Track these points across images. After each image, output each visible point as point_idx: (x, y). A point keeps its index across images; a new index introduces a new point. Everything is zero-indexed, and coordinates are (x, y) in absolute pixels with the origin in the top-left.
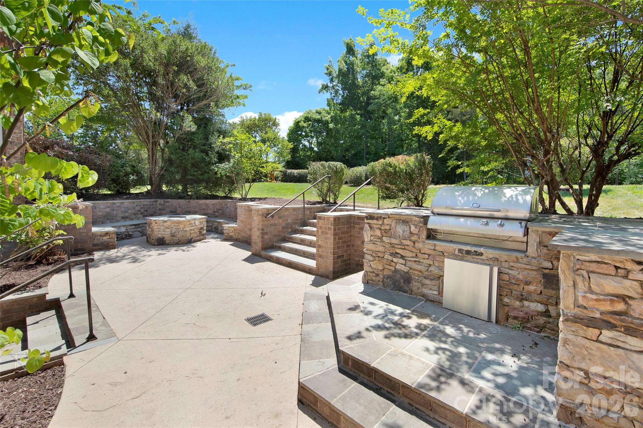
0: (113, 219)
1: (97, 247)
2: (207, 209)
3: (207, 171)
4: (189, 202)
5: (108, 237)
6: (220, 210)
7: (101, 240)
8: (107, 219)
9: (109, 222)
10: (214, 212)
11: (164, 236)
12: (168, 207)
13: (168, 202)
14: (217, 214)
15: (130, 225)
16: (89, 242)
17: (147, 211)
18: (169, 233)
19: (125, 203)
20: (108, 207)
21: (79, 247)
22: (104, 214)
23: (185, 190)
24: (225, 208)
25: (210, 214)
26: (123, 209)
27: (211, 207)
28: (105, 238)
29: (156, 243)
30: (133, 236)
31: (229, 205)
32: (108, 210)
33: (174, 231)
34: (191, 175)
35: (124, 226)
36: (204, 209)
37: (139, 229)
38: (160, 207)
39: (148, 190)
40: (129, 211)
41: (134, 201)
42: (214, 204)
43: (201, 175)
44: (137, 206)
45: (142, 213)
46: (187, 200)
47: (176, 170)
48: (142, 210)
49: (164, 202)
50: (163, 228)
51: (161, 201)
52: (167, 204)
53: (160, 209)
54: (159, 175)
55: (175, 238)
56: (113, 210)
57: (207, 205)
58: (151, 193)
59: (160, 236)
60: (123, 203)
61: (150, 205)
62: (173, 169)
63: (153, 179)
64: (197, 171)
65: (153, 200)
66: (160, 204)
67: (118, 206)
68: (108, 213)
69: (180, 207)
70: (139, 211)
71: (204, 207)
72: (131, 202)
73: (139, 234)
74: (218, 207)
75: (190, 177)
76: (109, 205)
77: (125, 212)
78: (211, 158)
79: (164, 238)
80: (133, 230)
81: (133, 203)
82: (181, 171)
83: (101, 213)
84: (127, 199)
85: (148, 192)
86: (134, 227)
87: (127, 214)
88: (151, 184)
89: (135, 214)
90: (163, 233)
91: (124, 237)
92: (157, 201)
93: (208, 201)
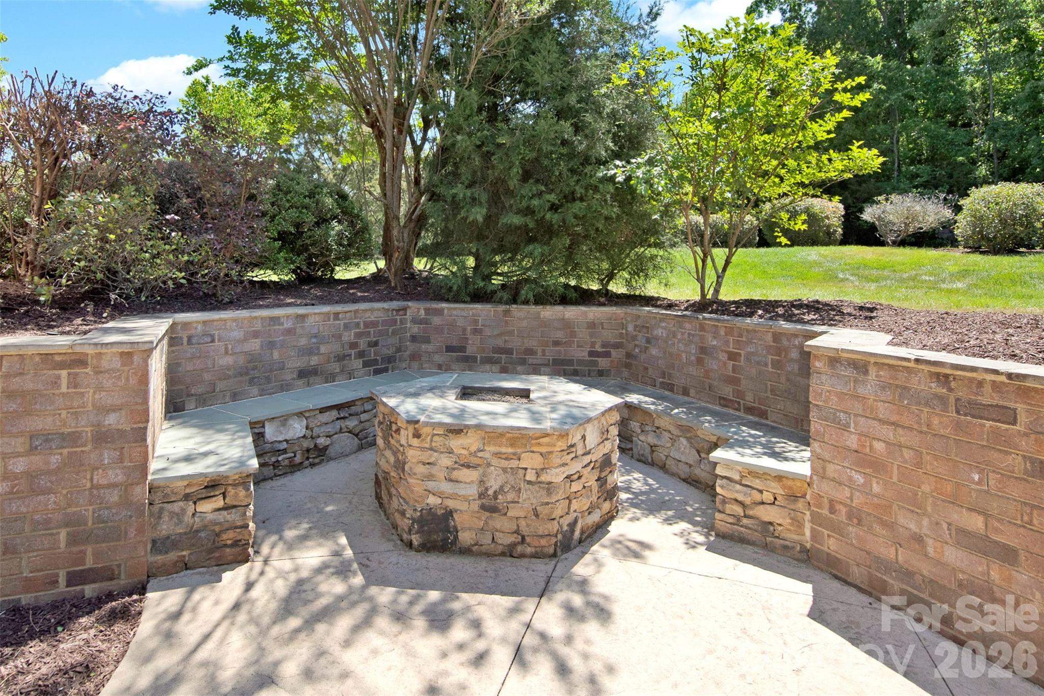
0: (268, 380)
1: (173, 556)
2: (569, 344)
3: (579, 191)
4: (507, 312)
5: (220, 503)
6: (617, 346)
7: (187, 518)
8: (251, 382)
9: (255, 390)
10: (591, 354)
11: (451, 504)
12: (439, 330)
13: (439, 312)
14: (603, 363)
15: (323, 410)
16: (132, 533)
17: (376, 344)
18: (473, 491)
19: (311, 320)
20: (256, 334)
21: (89, 563)
22: (241, 360)
23: (484, 270)
24: (641, 341)
25: (581, 362)
26: (303, 341)
27: (583, 334)
28: (206, 507)
29: (416, 539)
30: (331, 452)
31: (659, 332)
32: (255, 345)
33: (494, 484)
34: (519, 212)
35: (300, 414)
36: (556, 343)
37: (352, 423)
38: (415, 329)
39: (379, 270)
40: (323, 349)
41: (338, 308)
42: (592, 325)
43: (554, 208)
44: (346, 326)
45: (361, 355)
46: (502, 308)
47: (468, 193)
48: (363, 344)
49: (427, 311)
50: (446, 461)
51: (417, 308)
52: (436, 320)
53: (414, 339)
54: (410, 219)
55: (499, 522)
56: (271, 345)
57: (567, 325)
58: (387, 280)
59: (433, 500)
60: (303, 317)
61: (385, 323)
62: (459, 191)
63: (395, 232)
64: (540, 194)
65: (395, 304)
66: (415, 321)
67: (289, 331)
68: (253, 359)
69: (476, 331)
70: (353, 345)
71: (559, 335)
72: (327, 314)
73: (346, 441)
74: (609, 335)
75: (517, 220)
76: (258, 326)
77: (310, 351)
78: (591, 136)
79: (449, 513)
80: (329, 429)
81: (336, 315)
82: (484, 197)
83: (229, 360)
84: (322, 300)
85: (377, 277)
86: (334, 414)
87: (315, 360)
88: (387, 253)
89: (341, 358)
90: (446, 487)
91: (298, 459)
92: (405, 309)
93: (572, 312)
